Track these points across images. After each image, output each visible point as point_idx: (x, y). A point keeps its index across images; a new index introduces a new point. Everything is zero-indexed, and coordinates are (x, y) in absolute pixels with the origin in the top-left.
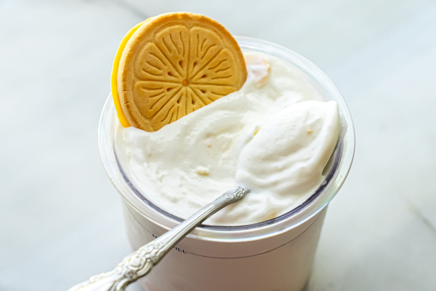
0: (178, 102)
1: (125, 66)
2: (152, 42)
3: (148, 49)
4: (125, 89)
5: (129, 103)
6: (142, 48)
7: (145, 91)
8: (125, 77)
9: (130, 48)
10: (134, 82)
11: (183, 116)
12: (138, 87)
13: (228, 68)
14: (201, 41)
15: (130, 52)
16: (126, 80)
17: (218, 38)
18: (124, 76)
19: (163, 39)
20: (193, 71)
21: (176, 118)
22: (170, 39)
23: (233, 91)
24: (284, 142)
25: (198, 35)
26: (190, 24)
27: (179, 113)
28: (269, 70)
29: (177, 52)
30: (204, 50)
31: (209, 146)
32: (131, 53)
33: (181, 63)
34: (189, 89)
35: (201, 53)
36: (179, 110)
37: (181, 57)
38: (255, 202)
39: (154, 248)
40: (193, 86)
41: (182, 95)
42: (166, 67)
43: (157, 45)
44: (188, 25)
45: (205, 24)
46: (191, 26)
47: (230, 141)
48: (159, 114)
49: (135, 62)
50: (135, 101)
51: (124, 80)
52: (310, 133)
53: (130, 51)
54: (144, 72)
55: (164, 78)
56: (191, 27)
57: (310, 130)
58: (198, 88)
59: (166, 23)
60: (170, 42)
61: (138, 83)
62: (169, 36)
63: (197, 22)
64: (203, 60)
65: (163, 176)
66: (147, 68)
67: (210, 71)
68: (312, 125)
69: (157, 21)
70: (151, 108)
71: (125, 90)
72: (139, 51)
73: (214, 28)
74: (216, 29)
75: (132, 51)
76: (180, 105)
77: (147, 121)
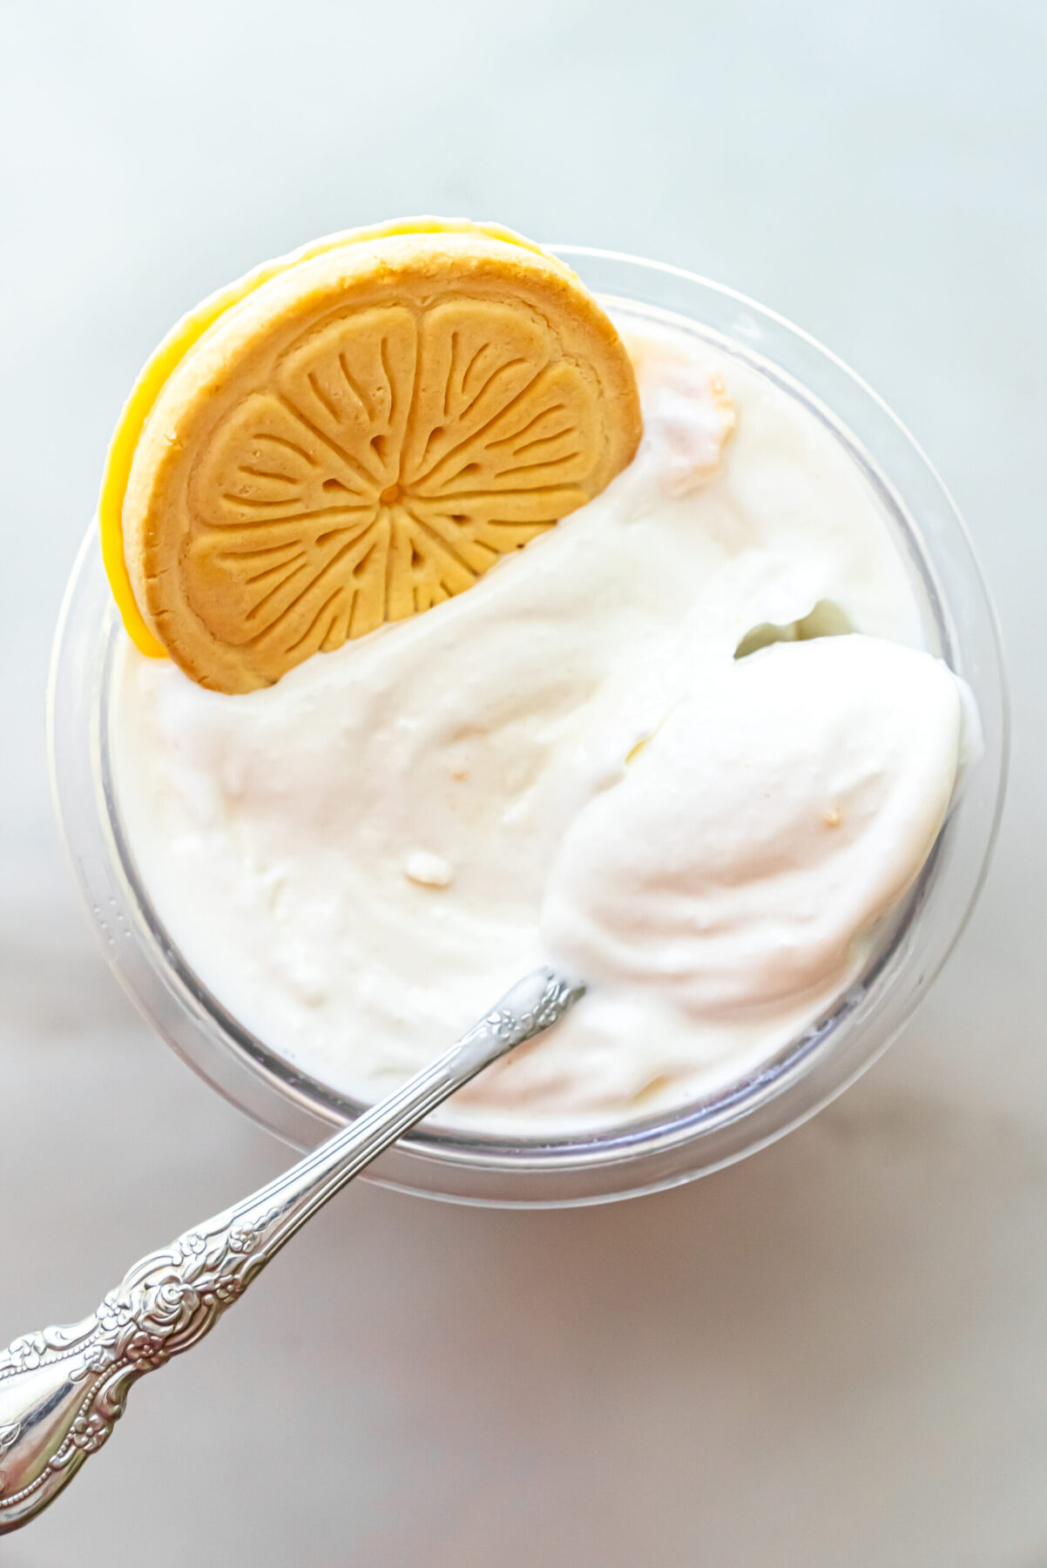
0: (359, 569)
1: (156, 495)
2: (267, 391)
3: (246, 426)
4: (151, 569)
5: (165, 616)
6: (223, 418)
7: (230, 565)
8: (151, 534)
9: (176, 428)
10: (188, 539)
11: (371, 629)
12: (204, 557)
13: (568, 431)
14: (466, 355)
15: (175, 444)
16: (157, 543)
17: (539, 328)
18: (149, 530)
19: (312, 378)
20: (424, 460)
21: (344, 634)
22: (342, 374)
23: (577, 505)
24: (730, 842)
25: (455, 336)
26: (425, 298)
27: (359, 613)
28: (728, 438)
29: (365, 417)
30: (475, 388)
31: (460, 777)
32: (178, 447)
33: (377, 443)
34: (405, 522)
35: (462, 400)
36: (360, 601)
37: (381, 427)
38: (600, 1040)
39: (229, 1249)
40: (420, 508)
41: (373, 547)
42: (318, 471)
43: (284, 399)
44: (418, 303)
45: (488, 288)
46: (428, 302)
47: (538, 758)
48: (279, 630)
49: (194, 473)
50: (188, 598)
51: (149, 543)
52: (832, 826)
53: (178, 441)
54: (227, 506)
55: (307, 508)
56: (432, 306)
57: (834, 817)
58: (439, 515)
59: (328, 312)
60: (339, 387)
61: (206, 541)
62: (338, 363)
63: (454, 286)
64: (466, 422)
65: (279, 885)
66: (244, 490)
67: (494, 451)
68: (847, 798)
69: (291, 315)
70: (251, 615)
71: (150, 575)
72: (211, 434)
73: (523, 295)
74: (532, 300)
75: (185, 444)
76: (365, 582)
77: (233, 657)
